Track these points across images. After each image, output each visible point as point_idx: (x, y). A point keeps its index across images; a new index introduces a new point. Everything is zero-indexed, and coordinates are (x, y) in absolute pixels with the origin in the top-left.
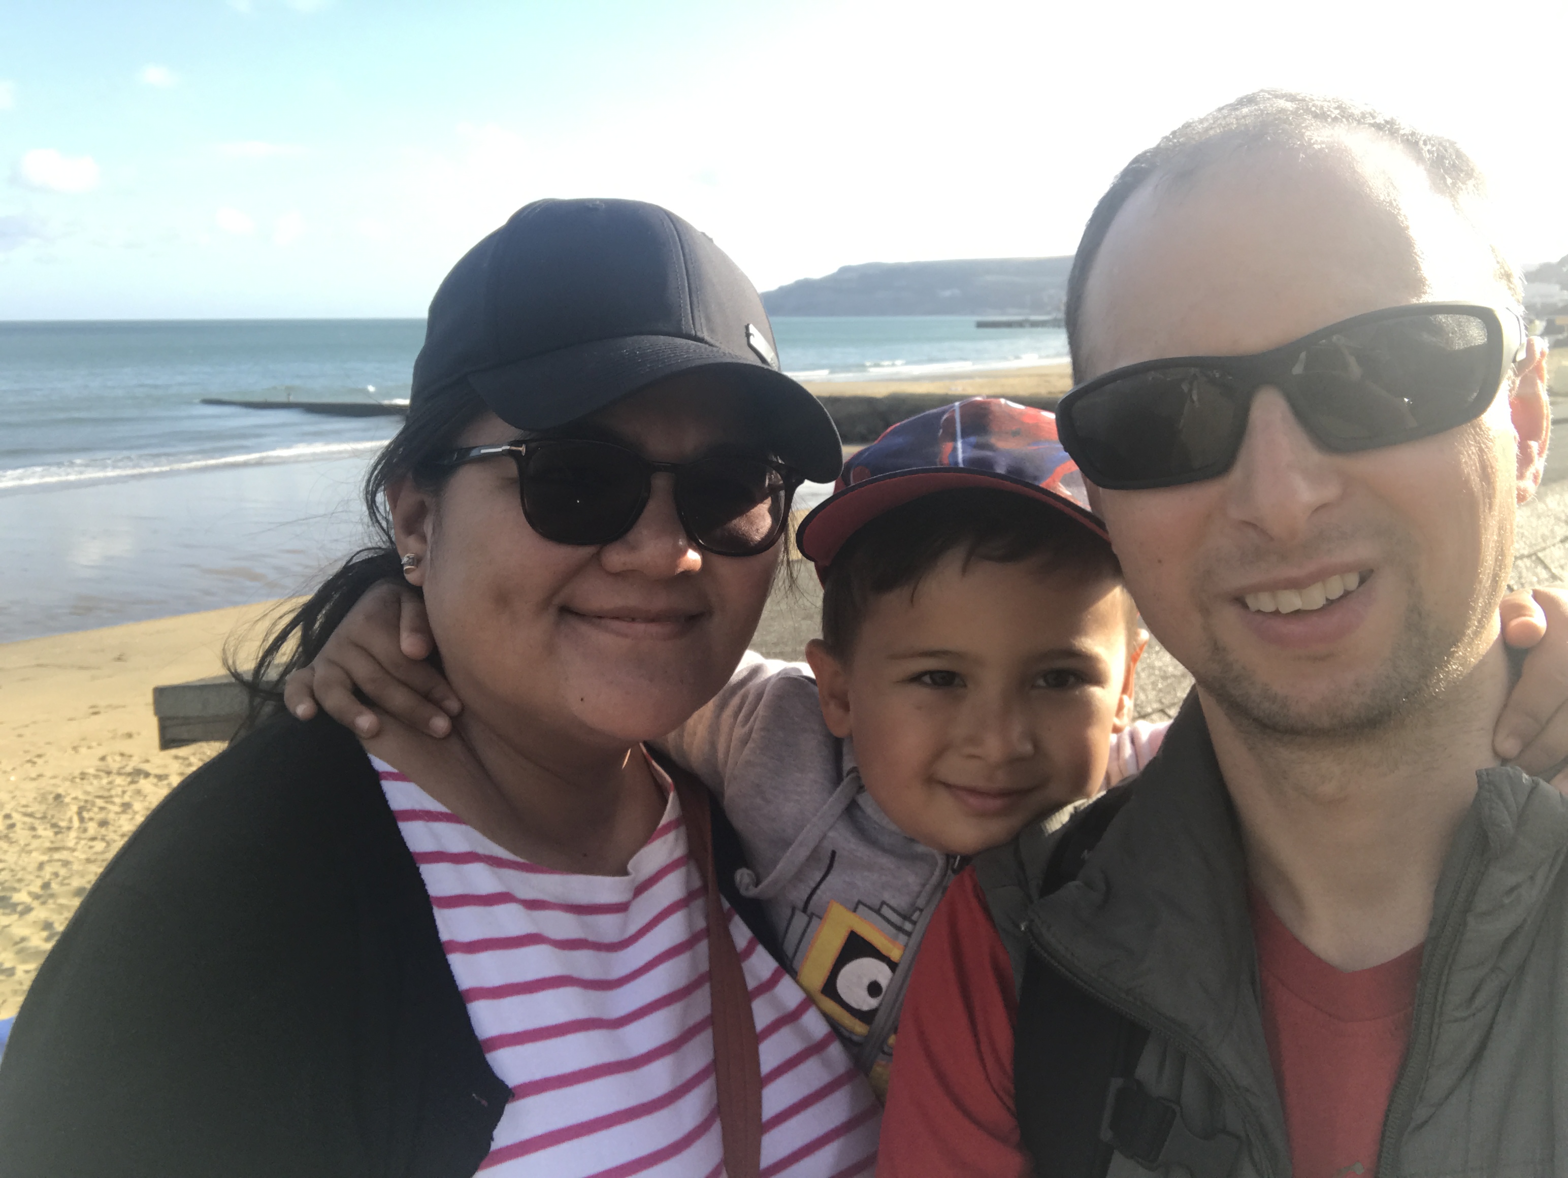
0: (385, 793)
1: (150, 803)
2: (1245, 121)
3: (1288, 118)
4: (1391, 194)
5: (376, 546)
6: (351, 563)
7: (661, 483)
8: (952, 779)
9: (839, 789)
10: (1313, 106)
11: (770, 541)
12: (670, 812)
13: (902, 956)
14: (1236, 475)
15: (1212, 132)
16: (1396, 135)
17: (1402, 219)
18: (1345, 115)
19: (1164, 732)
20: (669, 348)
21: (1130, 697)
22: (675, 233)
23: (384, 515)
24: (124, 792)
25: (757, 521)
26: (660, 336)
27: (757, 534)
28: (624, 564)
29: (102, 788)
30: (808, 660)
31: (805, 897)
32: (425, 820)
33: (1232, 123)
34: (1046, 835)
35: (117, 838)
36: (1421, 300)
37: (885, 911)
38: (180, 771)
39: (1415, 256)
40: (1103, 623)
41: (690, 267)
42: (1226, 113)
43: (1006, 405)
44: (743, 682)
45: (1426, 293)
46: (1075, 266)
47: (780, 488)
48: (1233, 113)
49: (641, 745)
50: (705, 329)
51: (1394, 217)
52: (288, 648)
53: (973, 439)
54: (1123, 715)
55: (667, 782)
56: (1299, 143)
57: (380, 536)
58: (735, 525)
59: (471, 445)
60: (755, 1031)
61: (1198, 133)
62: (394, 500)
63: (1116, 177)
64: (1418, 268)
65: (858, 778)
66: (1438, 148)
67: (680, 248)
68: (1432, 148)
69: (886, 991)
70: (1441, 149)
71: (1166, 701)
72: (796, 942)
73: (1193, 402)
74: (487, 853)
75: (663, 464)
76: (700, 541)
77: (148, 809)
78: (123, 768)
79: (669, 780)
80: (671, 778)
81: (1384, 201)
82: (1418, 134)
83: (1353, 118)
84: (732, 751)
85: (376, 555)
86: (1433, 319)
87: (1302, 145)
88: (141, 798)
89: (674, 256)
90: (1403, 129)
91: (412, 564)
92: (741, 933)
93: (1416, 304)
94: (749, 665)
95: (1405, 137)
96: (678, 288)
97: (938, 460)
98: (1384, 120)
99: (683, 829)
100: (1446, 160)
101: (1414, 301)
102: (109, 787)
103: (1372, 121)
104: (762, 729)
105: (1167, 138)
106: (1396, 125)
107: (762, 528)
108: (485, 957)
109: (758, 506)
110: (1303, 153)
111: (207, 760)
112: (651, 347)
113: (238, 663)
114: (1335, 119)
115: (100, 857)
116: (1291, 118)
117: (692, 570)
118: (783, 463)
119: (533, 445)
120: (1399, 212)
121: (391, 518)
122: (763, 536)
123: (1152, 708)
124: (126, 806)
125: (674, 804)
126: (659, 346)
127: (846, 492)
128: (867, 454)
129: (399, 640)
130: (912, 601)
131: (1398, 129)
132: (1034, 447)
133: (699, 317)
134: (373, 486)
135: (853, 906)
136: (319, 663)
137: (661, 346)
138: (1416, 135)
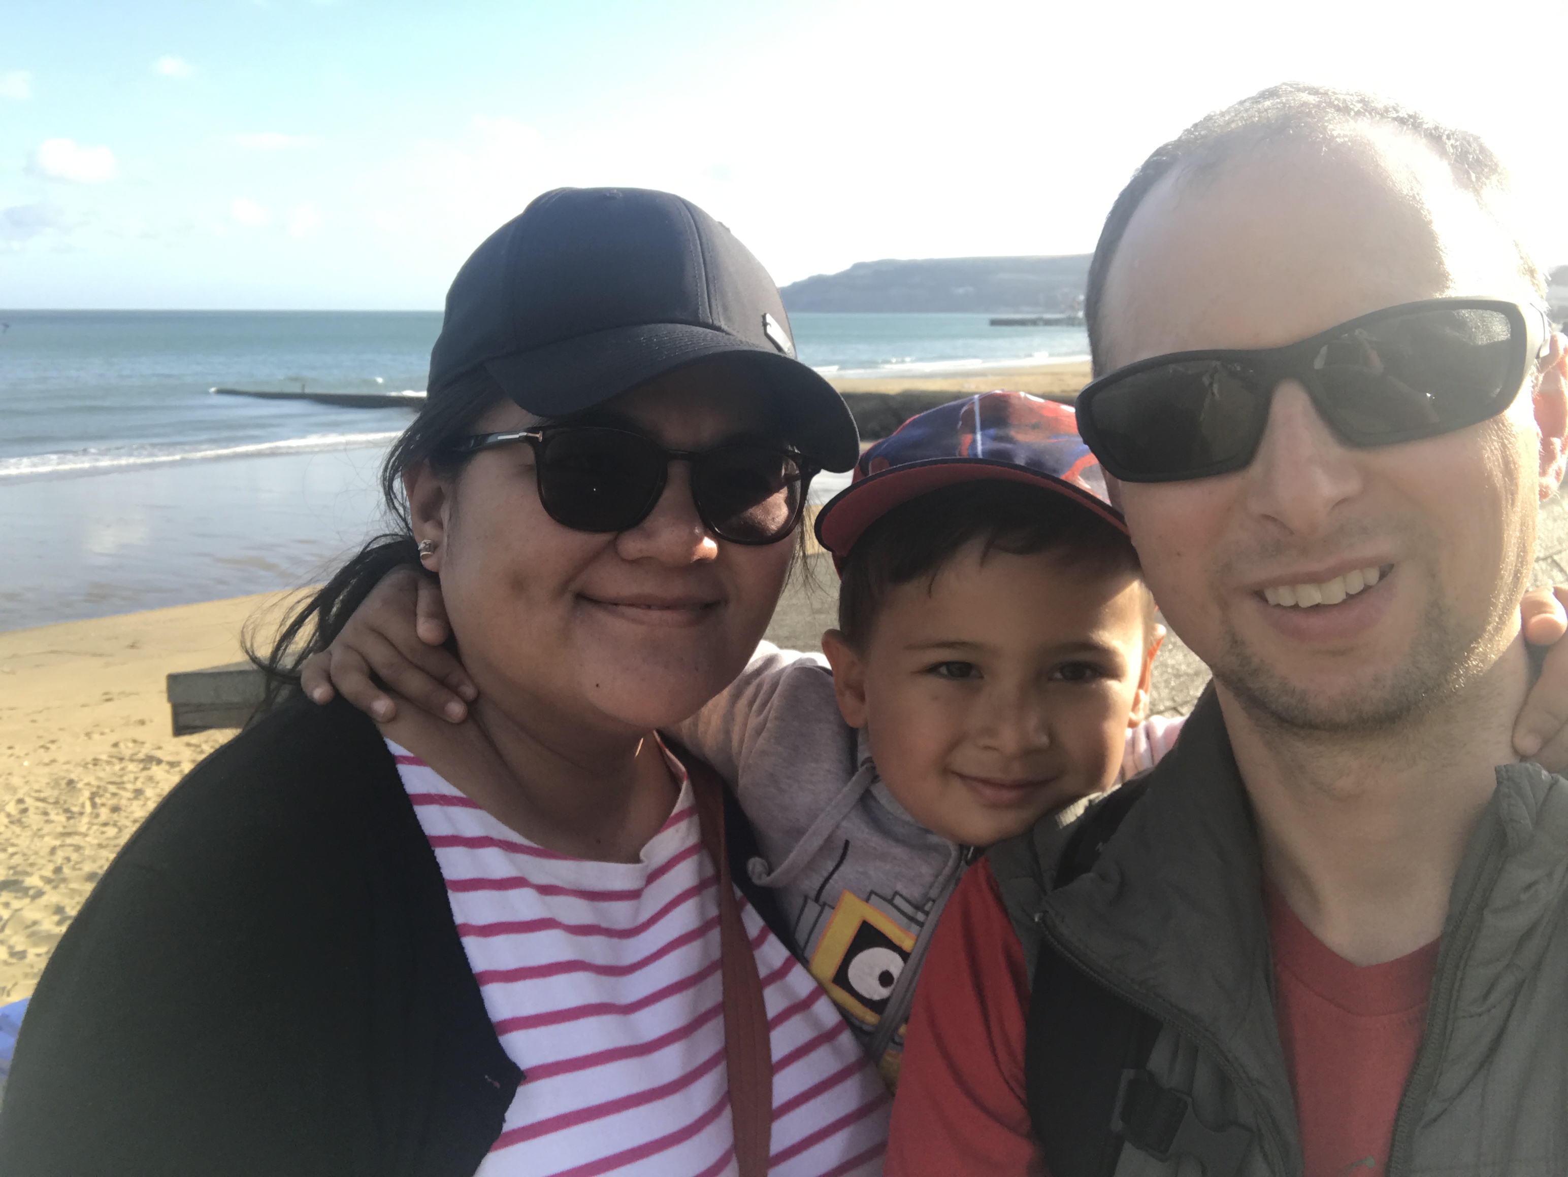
0: (401, 777)
1: (162, 789)
2: (1268, 114)
3: (1310, 112)
4: (1414, 188)
5: (394, 533)
6: (369, 549)
7: (678, 472)
8: (968, 770)
9: (854, 778)
10: (1336, 99)
11: (786, 531)
12: (683, 801)
13: (913, 950)
14: (1256, 469)
15: (1233, 126)
16: (1419, 129)
17: (1424, 214)
18: (1368, 109)
19: (1180, 727)
20: (687, 336)
21: (1146, 691)
22: (692, 221)
23: (402, 502)
24: (136, 779)
25: (773, 510)
26: (676, 325)
27: (773, 523)
28: (641, 551)
29: (114, 774)
30: (824, 649)
31: (817, 886)
32: (441, 804)
33: (1254, 116)
34: (1061, 827)
35: (128, 823)
36: (1444, 294)
37: (898, 901)
38: (192, 758)
39: (1438, 250)
40: (1120, 616)
41: (707, 255)
42: (1248, 106)
43: (1026, 398)
44: (758, 672)
45: (1450, 288)
46: (1094, 262)
47: (795, 478)
48: (1255, 106)
49: (655, 733)
50: (721, 319)
51: (1418, 211)
52: (304, 633)
53: (992, 432)
54: (1139, 709)
55: (681, 770)
56: (1321, 136)
57: (397, 522)
58: (751, 513)
59: (489, 431)
60: (766, 1018)
61: (1219, 125)
62: (411, 486)
63: (1137, 170)
64: (1441, 263)
65: (874, 768)
66: (1462, 142)
67: (697, 237)
68: (1455, 143)
69: (898, 982)
70: (1465, 143)
71: (1179, 699)
72: (808, 932)
73: (1213, 394)
74: (501, 837)
75: (680, 452)
76: (716, 529)
77: (160, 796)
78: (136, 754)
79: (683, 769)
80: (685, 767)
81: (1407, 195)
82: (1441, 128)
83: (1376, 111)
84: (746, 740)
85: (393, 542)
86: (1456, 314)
87: (1324, 138)
88: (153, 785)
89: (691, 245)
90: (1427, 123)
91: (428, 550)
92: (753, 922)
93: (1439, 298)
94: (764, 655)
95: (1429, 132)
96: (696, 277)
97: (957, 451)
98: (1407, 114)
99: (696, 818)
100: (1470, 155)
101: (1438, 296)
102: (121, 773)
103: (1395, 115)
104: (776, 718)
105: (1188, 131)
106: (1419, 119)
107: (777, 517)
108: (500, 941)
109: (774, 495)
110: (1326, 147)
111: (217, 746)
112: (668, 335)
113: (255, 645)
114: (1358, 113)
115: (113, 843)
116: (1313, 112)
117: (708, 558)
118: (799, 452)
119: (550, 432)
120: (1422, 207)
121: (408, 504)
122: (779, 525)
123: (1164, 706)
124: (138, 793)
125: (687, 793)
126: (676, 334)
127: (864, 482)
128: (885, 446)
129: (416, 626)
130: (930, 591)
131: (1421, 124)
132: (1054, 440)
133: (717, 305)
134: (390, 473)
135: (865, 896)
136: (336, 648)
137: (678, 334)
138: (1440, 130)
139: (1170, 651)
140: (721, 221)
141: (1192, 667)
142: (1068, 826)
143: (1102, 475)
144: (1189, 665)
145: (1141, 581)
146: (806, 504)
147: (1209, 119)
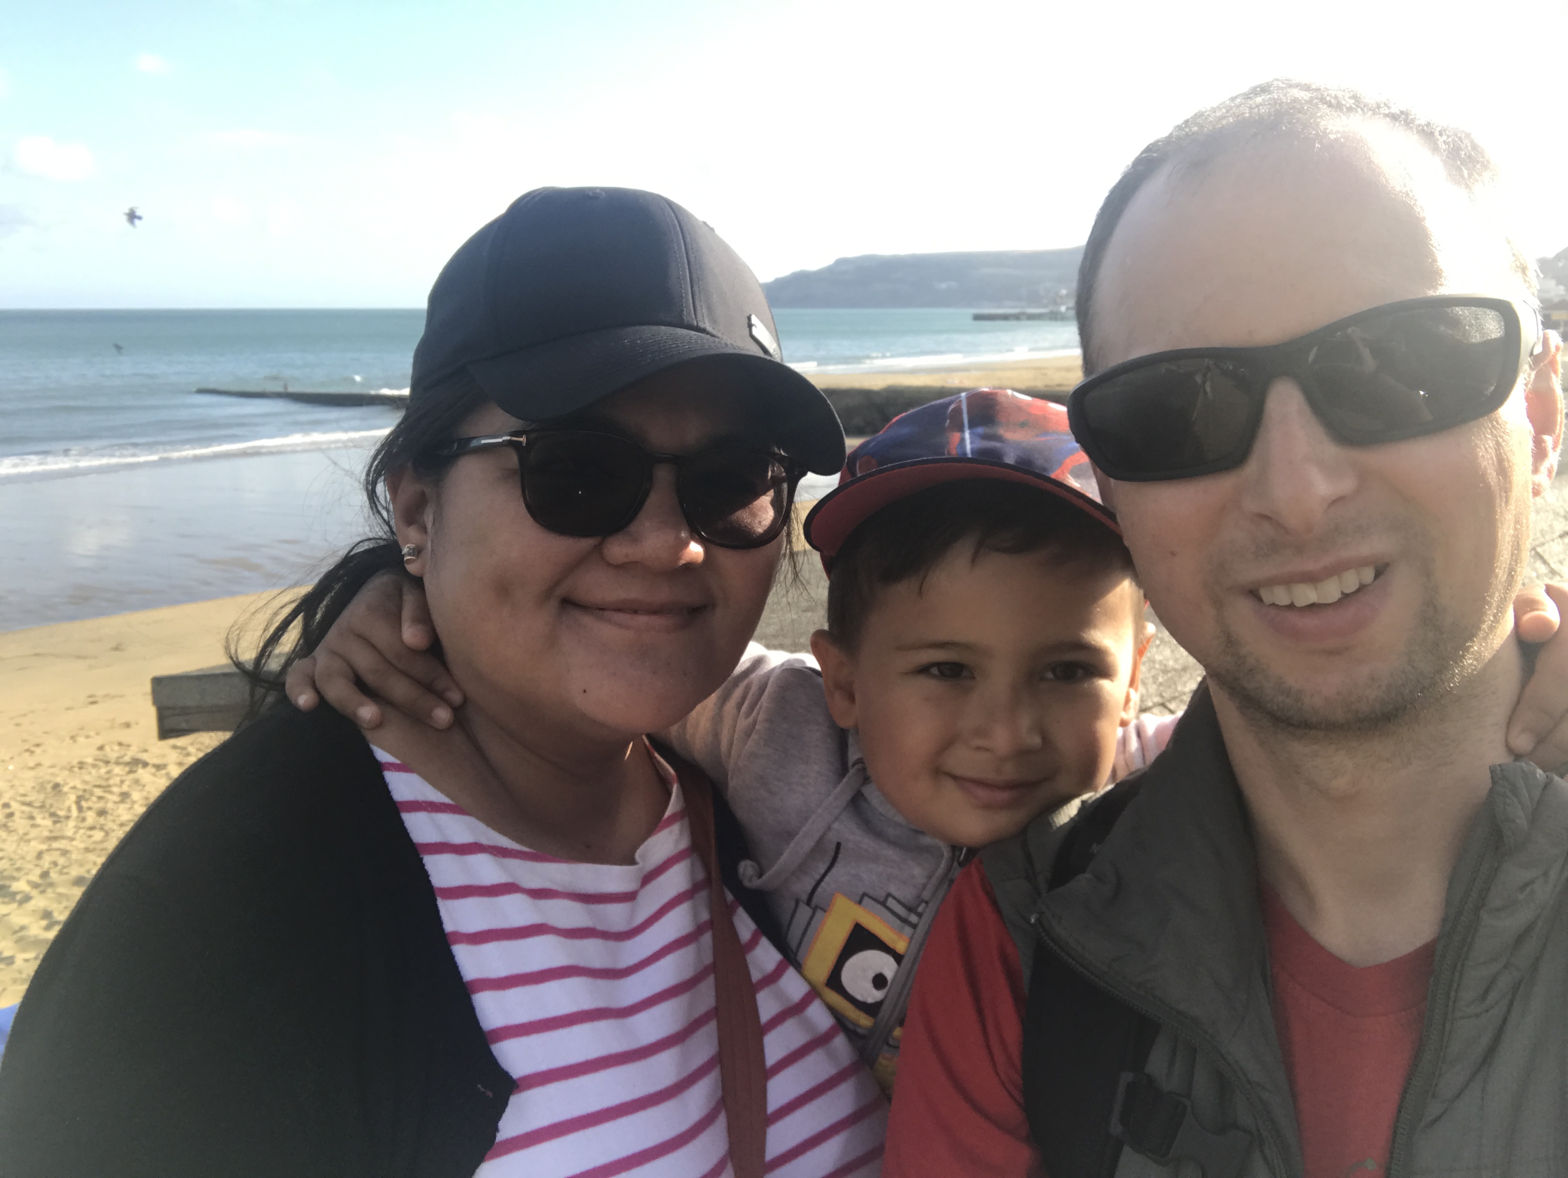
0: (388, 783)
1: (149, 792)
2: (1259, 109)
3: (1301, 107)
4: (1407, 185)
5: (377, 537)
6: (352, 553)
7: (663, 475)
8: (959, 772)
9: (845, 780)
10: (1328, 95)
11: (773, 532)
12: (674, 805)
13: (907, 950)
14: (1251, 468)
15: (1224, 122)
16: (1411, 125)
17: (1418, 210)
18: (1358, 105)
19: (1173, 727)
20: (671, 339)
21: (1136, 690)
22: (676, 222)
23: (384, 505)
24: (122, 782)
25: (760, 513)
26: (661, 327)
27: (760, 526)
28: (627, 556)
29: (100, 777)
30: (812, 651)
31: (809, 888)
32: (428, 811)
33: (1246, 113)
35: (115, 827)
36: (1437, 292)
37: (891, 903)
38: (179, 760)
39: (1431, 248)
40: (1112, 615)
41: (692, 256)
42: (1239, 102)
43: (1013, 396)
44: (748, 673)
45: (1443, 285)
46: (1085, 257)
47: (783, 480)
48: (1247, 102)
49: (644, 737)
50: (706, 320)
51: (1411, 208)
52: (289, 639)
53: (980, 430)
54: (1129, 708)
55: (670, 773)
56: (1314, 132)
57: (380, 526)
58: (737, 517)
59: (472, 435)
60: (760, 1022)
61: (1210, 122)
62: (394, 489)
64: (1435, 261)
65: (865, 769)
66: (1454, 138)
67: (681, 237)
68: (1447, 139)
69: (891, 983)
70: (1457, 139)
72: (800, 934)
73: (1205, 391)
74: (491, 843)
75: (666, 456)
76: (703, 533)
77: (147, 798)
78: (122, 757)
79: (672, 772)
80: (674, 770)
81: (1400, 191)
83: (1368, 107)
84: (735, 742)
85: (377, 546)
86: (1450, 312)
87: (1317, 135)
88: (140, 788)
89: (675, 246)
90: (1419, 119)
91: (412, 554)
92: (745, 925)
93: (1433, 296)
94: (753, 656)
95: (1421, 128)
96: (680, 277)
97: (946, 451)
98: (1399, 110)
99: (686, 821)
100: (1462, 151)
101: (1431, 293)
102: (107, 776)
103: (1387, 112)
104: (765, 720)
105: (1179, 128)
106: (1411, 115)
107: (764, 520)
108: (490, 949)
109: (761, 498)
110: (1318, 143)
112: (652, 337)
113: (239, 651)
114: (1350, 109)
115: (100, 846)
116: (1306, 108)
117: (694, 562)
118: (786, 455)
119: (533, 435)
120: (1415, 204)
121: (391, 507)
122: (765, 528)
123: (1152, 702)
124: (125, 796)
125: (677, 795)
126: (660, 336)
127: (853, 483)
128: (873, 444)
129: (400, 631)
130: (920, 592)
131: (1413, 120)
132: (1043, 439)
133: (701, 306)
134: (373, 477)
135: (858, 898)
136: (320, 653)
137: (662, 337)
138: (1432, 126)
139: (1158, 646)
140: (705, 221)
141: (1179, 662)
142: (1062, 827)
143: (1091, 472)
144: (1176, 660)
145: (1132, 579)
146: (793, 507)
147: (1200, 115)
